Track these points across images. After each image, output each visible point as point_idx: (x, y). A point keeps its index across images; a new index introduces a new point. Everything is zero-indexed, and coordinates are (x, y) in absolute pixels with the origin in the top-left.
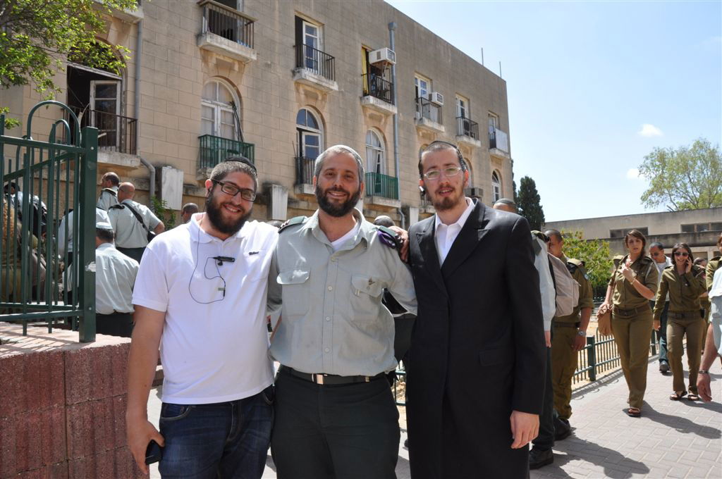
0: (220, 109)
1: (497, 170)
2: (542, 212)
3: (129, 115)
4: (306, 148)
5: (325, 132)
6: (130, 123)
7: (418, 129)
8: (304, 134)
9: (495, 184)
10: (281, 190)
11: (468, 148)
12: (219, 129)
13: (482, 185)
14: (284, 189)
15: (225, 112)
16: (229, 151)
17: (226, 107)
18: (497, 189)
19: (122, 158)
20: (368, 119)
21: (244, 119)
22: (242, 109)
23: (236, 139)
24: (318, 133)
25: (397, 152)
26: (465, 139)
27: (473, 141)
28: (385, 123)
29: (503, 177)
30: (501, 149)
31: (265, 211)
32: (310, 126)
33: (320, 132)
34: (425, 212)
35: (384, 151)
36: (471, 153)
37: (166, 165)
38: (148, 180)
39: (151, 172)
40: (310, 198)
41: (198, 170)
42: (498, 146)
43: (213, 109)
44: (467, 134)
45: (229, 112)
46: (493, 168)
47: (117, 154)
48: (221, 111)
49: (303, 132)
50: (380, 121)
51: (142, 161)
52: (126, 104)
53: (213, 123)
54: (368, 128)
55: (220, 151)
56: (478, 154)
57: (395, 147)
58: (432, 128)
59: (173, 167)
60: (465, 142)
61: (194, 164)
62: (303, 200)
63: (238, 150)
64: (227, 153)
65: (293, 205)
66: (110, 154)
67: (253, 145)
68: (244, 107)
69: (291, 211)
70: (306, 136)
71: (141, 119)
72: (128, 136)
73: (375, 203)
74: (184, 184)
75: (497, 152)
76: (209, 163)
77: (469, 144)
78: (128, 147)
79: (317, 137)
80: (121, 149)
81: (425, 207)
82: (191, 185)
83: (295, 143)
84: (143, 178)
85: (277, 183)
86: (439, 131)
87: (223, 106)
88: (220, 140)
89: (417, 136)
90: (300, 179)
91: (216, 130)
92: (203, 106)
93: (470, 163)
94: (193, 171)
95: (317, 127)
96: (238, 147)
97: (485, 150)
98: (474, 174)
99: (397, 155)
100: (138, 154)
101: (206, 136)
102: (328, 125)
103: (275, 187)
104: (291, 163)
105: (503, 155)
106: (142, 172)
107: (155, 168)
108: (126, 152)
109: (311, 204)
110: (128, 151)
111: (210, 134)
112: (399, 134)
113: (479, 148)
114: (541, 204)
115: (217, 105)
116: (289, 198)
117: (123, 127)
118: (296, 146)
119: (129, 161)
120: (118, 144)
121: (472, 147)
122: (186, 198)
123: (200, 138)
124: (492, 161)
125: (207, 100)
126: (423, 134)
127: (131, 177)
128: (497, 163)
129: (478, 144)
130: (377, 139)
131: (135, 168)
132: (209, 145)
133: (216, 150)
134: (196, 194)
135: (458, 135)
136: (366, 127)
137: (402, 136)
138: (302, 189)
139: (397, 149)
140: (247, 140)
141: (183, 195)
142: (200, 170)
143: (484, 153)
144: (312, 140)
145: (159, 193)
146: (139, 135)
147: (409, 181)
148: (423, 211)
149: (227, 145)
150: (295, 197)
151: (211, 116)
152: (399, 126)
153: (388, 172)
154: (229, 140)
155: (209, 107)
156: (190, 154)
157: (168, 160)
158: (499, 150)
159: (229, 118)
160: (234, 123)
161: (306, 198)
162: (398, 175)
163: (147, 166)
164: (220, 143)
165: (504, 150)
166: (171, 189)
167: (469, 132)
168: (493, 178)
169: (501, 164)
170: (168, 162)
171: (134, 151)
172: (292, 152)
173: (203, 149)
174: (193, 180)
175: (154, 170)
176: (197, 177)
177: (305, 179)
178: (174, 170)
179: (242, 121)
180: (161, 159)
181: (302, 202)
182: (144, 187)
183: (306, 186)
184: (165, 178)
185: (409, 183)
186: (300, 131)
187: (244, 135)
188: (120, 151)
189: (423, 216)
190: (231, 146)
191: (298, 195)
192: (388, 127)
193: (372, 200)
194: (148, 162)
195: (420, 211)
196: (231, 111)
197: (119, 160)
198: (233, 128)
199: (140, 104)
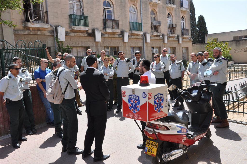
0: (75, 4)
1: (184, 16)
2: (207, 30)
3: (45, 10)
4: (107, 15)
5: (114, 8)
6: (45, 12)
7: (150, 3)
8: (106, 10)
9: (182, 22)
10: (98, 31)
11: (171, 8)
12: (76, 11)
13: (177, 22)
14: (99, 31)
15: (77, 5)
16: (79, 19)
17: (77, 3)
18: (183, 23)
19: (44, 25)
20: (130, 2)
21: (84, 7)
22: (83, 3)
23: (82, 15)
24: (111, 9)
25: (141, 13)
26: (169, 5)
27: (172, 6)
28: (137, 2)
29: (186, 18)
30: (185, 7)
31: (93, 39)
32: (108, 6)
33: (112, 8)
34: (153, 35)
35: (137, 13)
36: (172, 10)
37: (58, 26)
38: (53, 31)
39: (54, 29)
40: (109, 33)
41: (69, 26)
42: (184, 6)
43: (73, 4)
44: (170, 3)
45: (79, 5)
46: (182, 15)
47: (42, 24)
48: (76, 4)
49: (106, 9)
50: (135, 2)
51: (50, 25)
52: (43, 6)
53: (73, 9)
54: (130, 5)
55: (76, 19)
56: (175, 10)
57: (141, 11)
58: (156, 2)
59: (61, 27)
60: (169, 6)
61: (68, 24)
62: (106, 34)
63: (82, 18)
64: (79, 20)
65: (103, 36)
66: (40, 24)
67: (88, 16)
68: (84, 2)
69: (102, 38)
70: (107, 10)
71: (49, 11)
72: (45, 17)
73: (133, 33)
74: (65, 32)
75: (183, 9)
76: (73, 24)
77: (171, 7)
78: (46, 21)
79: (111, 10)
80: (43, 22)
81: (152, 33)
82: (68, 32)
83: (103, 13)
84: (51, 31)
85: (97, 29)
86: (158, 3)
87: (76, 3)
88: (76, 16)
89: (149, 6)
90: (105, 27)
91: (74, 12)
92: (69, 3)
93: (172, 14)
94: (68, 27)
95: (111, 7)
96: (82, 17)
97: (178, 8)
98: (173, 18)
99: (142, 14)
100: (49, 23)
101: (71, 14)
102: (114, 5)
103: (96, 30)
104: (102, 21)
105: (186, 10)
106: (51, 29)
107: (55, 27)
108: (45, 23)
109: (109, 35)
110: (46, 22)
111: (73, 14)
112: (142, 6)
113: (175, 8)
114: (206, 26)
115: (74, 2)
116: (101, 34)
117: (43, 14)
118: (103, 15)
119: (46, 26)
120: (42, 20)
121: (173, 8)
122: (66, 36)
123: (69, 15)
124: (181, 12)
125: (70, 1)
126: (152, 5)
127: (47, 31)
128: (184, 13)
129: (175, 6)
130: (134, 9)
131: (49, 28)
132: (72, 17)
133: (75, 19)
134: (69, 35)
135: (167, 4)
136: (129, 4)
137: (143, 6)
138: (106, 30)
139: (141, 12)
140: (85, 15)
141: (65, 36)
142: (70, 27)
143: (178, 10)
144: (109, 11)
145: (57, 36)
146: (49, 16)
147: (147, 23)
148: (152, 34)
149: (79, 17)
150: (103, 33)
151: (72, 7)
152: (142, 3)
153: (138, 21)
154: (79, 15)
155: (71, 4)
156: (66, 21)
157: (59, 24)
158: (184, 8)
159: (79, 7)
160: (81, 9)
161: (108, 33)
162: (142, 22)
163: (52, 27)
164: (76, 17)
165: (186, 8)
166: (61, 34)
167: (171, 2)
168: (182, 19)
169: (185, 13)
170: (59, 25)
171: (47, 22)
172: (102, 17)
173: (70, 19)
174: (68, 30)
175: (55, 28)
176: (69, 29)
177: (107, 26)
178: (62, 28)
179: (83, 7)
180: (57, 24)
181: (106, 35)
182: (52, 34)
183: (107, 29)
184: (59, 31)
185: (146, 24)
186: (105, 8)
187: (84, 13)
188: (43, 23)
189: (152, 36)
190: (80, 17)
191: (104, 32)
192: (138, 3)
193: (132, 32)
194: (52, 25)
195: (151, 34)
196: (79, 4)
197: (43, 26)
198: (81, 10)
199: (48, 6)
